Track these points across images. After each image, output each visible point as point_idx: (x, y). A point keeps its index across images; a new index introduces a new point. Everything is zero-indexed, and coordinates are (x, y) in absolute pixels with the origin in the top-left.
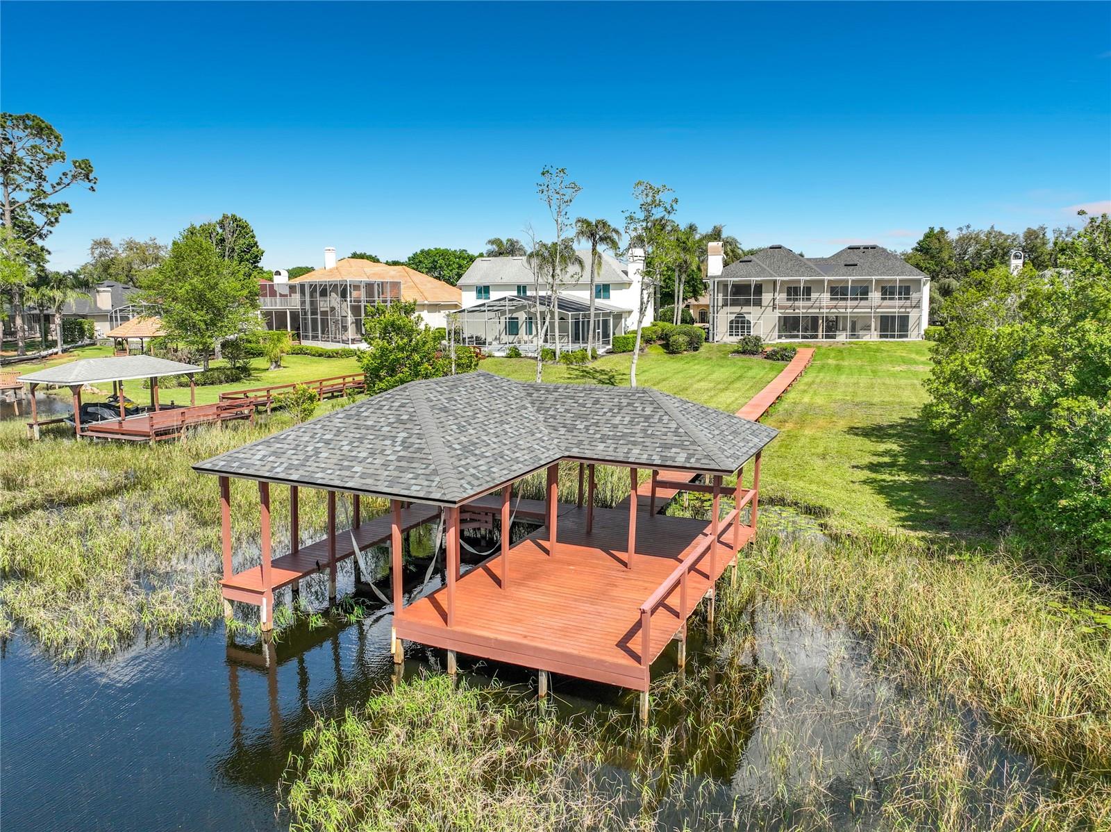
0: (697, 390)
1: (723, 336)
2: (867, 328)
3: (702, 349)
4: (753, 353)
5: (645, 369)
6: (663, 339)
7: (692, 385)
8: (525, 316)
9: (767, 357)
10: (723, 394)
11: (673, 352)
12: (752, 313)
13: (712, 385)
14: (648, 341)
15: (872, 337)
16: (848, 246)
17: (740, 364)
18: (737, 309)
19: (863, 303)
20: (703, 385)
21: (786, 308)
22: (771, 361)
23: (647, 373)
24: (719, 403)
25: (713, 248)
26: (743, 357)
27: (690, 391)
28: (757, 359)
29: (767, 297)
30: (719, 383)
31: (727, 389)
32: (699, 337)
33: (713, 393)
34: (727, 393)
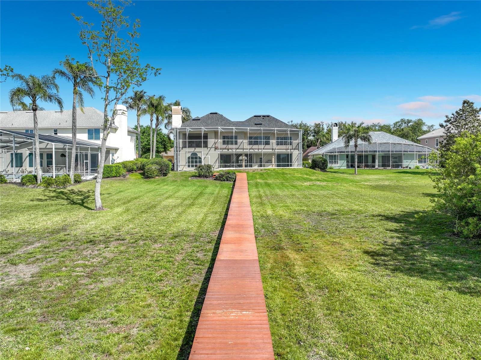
0: (166, 207)
1: (183, 167)
2: (270, 161)
3: (169, 175)
4: (206, 177)
5: (122, 190)
6: (142, 170)
7: (161, 202)
8: (28, 152)
9: (216, 179)
10: (190, 211)
11: (148, 177)
12: (202, 152)
13: (179, 201)
14: (130, 171)
15: (273, 167)
16: (254, 115)
17: (198, 184)
18: (192, 150)
19: (267, 146)
20: (171, 202)
21: (223, 149)
22: (219, 182)
23: (122, 193)
24: (189, 222)
25: (175, 110)
26: (199, 179)
27: (158, 209)
28: (209, 181)
29: (211, 142)
30: (185, 199)
31: (192, 204)
32: (167, 166)
33: (180, 209)
34: (195, 209)
